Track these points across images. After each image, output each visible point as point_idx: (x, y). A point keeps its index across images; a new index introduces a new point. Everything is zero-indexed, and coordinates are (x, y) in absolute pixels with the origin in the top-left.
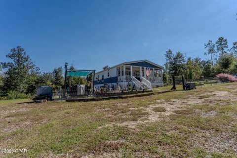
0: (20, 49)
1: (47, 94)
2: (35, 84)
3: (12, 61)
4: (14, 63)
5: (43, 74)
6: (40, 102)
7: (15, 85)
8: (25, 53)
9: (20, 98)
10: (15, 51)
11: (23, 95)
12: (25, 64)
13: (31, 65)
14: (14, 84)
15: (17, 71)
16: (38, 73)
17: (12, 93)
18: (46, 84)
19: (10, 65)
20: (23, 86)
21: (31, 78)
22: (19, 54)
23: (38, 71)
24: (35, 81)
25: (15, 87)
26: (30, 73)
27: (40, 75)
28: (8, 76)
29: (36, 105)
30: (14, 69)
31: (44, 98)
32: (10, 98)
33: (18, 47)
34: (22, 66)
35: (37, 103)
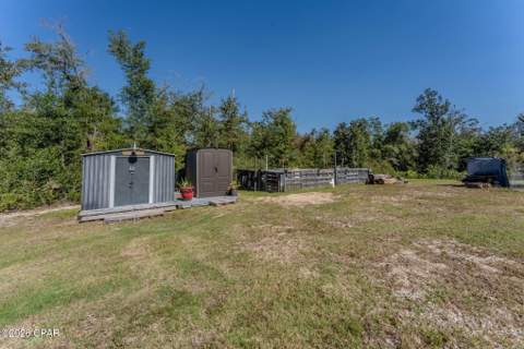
0: (430, 93)
1: (491, 174)
2: (475, 153)
3: (422, 116)
4: (425, 118)
5: (487, 130)
6: (477, 187)
7: (436, 156)
8: (440, 98)
9: (447, 177)
10: (423, 98)
11: (452, 172)
12: (445, 117)
13: (457, 116)
14: (432, 154)
15: (433, 132)
16: (475, 130)
17: (433, 169)
18: (501, 152)
19: (421, 123)
20: (449, 157)
21: (464, 141)
22: (430, 101)
23: (474, 127)
24: (472, 147)
25: (436, 160)
26: (459, 132)
27: (482, 133)
28: (422, 142)
29: (466, 190)
30: (429, 129)
31: (485, 181)
32: (433, 177)
33: (427, 91)
34: (440, 122)
35: (470, 187)
